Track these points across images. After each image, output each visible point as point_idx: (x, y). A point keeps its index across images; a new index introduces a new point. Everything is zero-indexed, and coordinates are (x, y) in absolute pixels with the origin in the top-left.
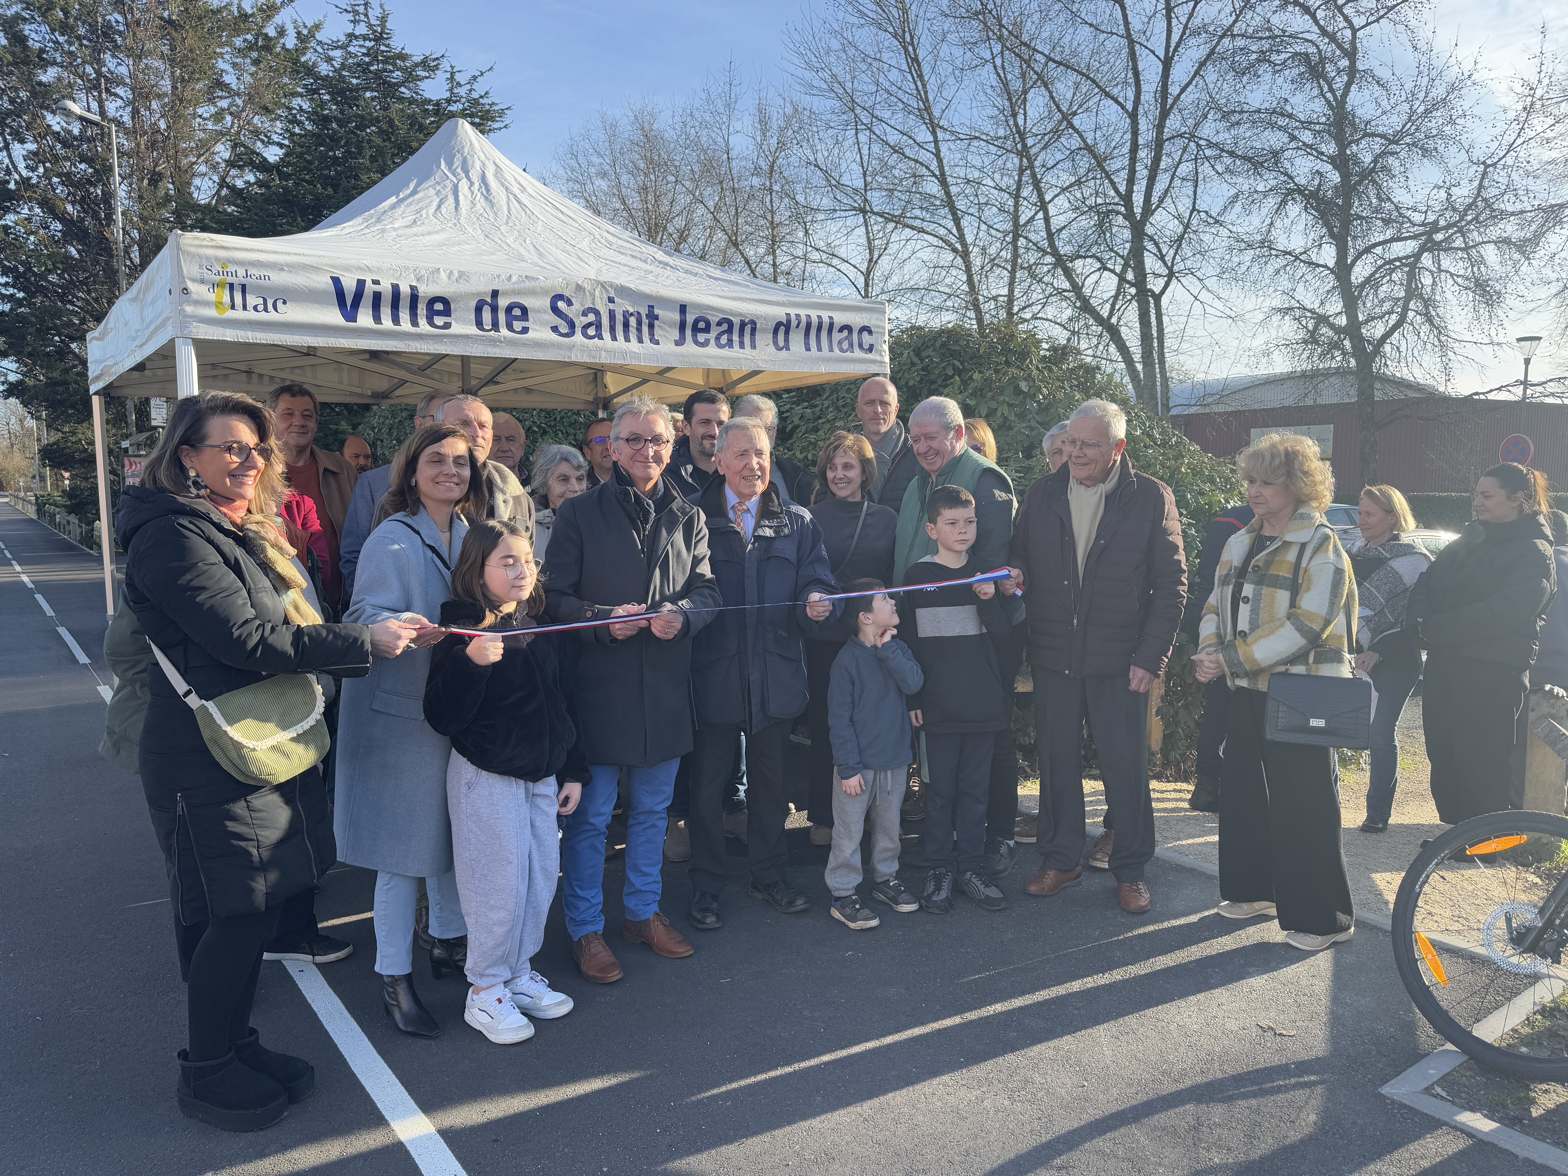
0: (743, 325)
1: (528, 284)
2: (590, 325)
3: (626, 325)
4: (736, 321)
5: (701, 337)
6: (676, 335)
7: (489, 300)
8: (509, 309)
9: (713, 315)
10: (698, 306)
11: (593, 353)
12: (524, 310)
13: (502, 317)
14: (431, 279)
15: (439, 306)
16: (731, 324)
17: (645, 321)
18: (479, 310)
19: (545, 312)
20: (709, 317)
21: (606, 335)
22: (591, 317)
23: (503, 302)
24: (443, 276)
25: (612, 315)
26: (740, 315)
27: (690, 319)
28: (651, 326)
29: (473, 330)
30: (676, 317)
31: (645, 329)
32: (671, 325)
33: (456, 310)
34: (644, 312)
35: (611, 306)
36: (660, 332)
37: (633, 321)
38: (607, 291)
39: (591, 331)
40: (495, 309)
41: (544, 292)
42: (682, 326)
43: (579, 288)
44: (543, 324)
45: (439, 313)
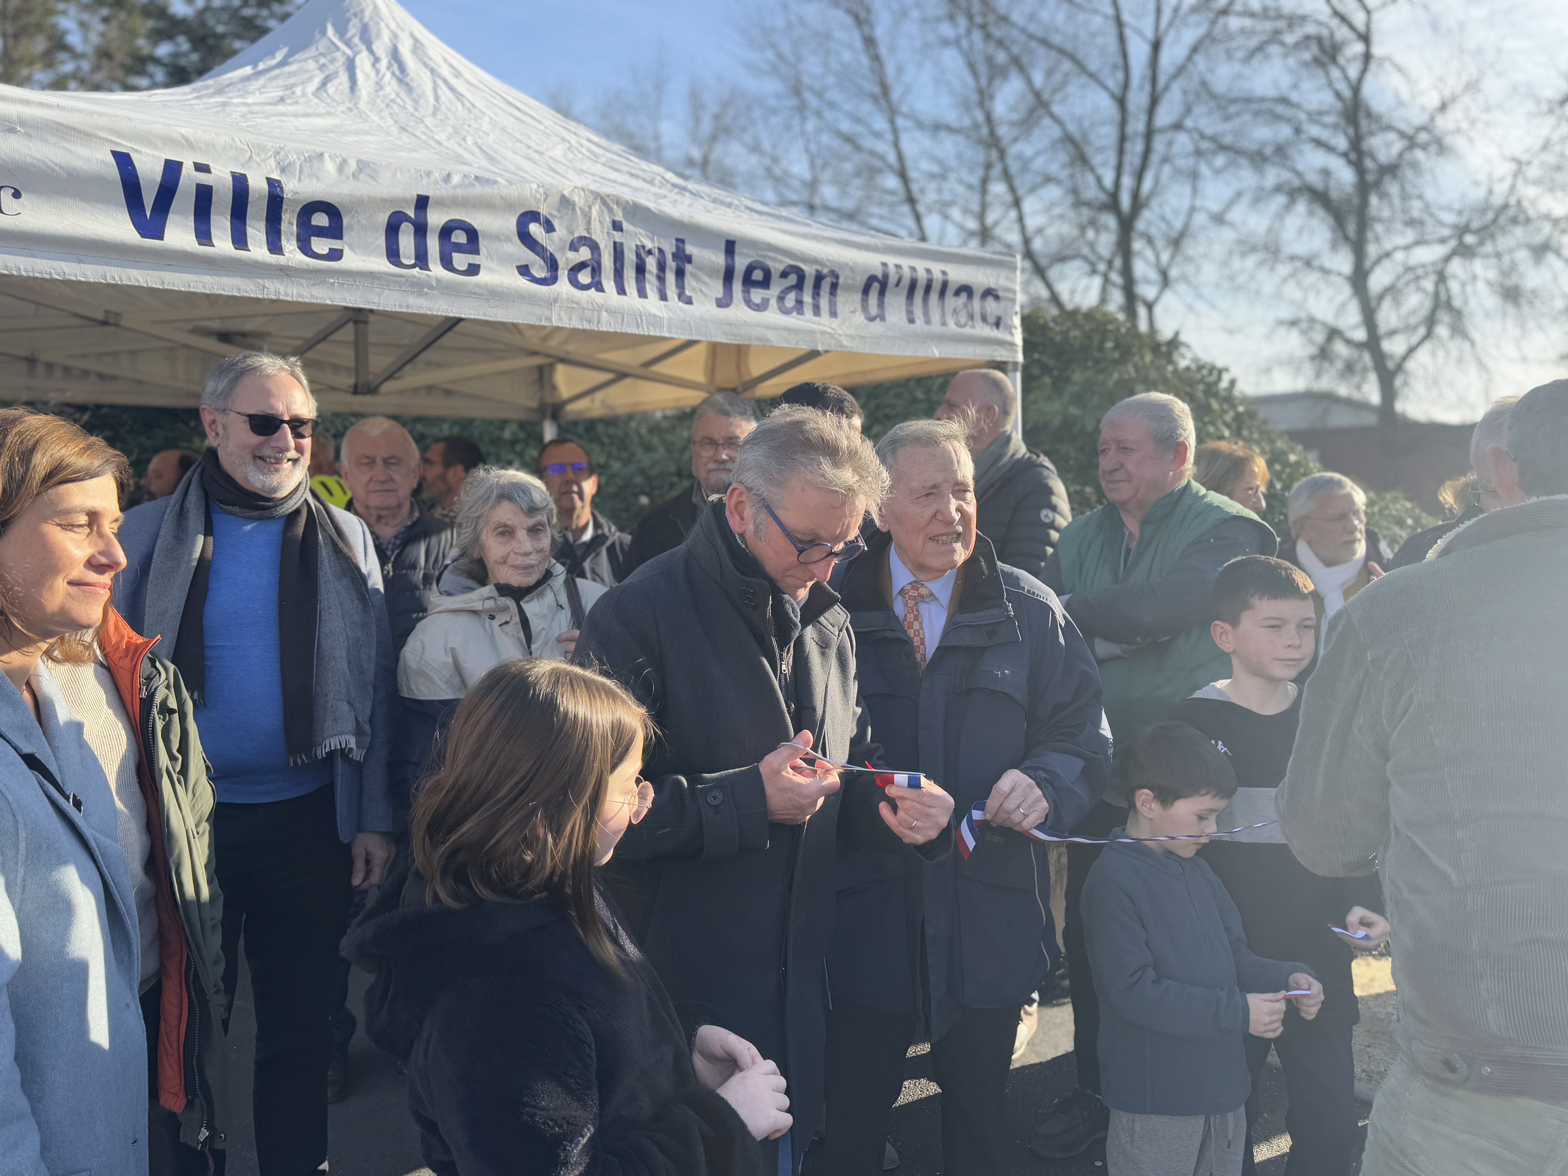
0: (819, 278)
1: (478, 190)
2: (582, 266)
3: (641, 270)
4: (809, 270)
5: (757, 295)
6: (717, 289)
7: (411, 214)
8: (446, 232)
9: (774, 260)
10: (753, 244)
11: (588, 314)
12: (473, 234)
13: (433, 244)
14: (306, 170)
15: (320, 220)
16: (801, 276)
17: (671, 264)
18: (392, 230)
19: (508, 239)
20: (770, 264)
21: (609, 284)
22: (584, 254)
23: (436, 219)
24: (330, 167)
25: (618, 252)
27: (741, 263)
28: (680, 274)
29: (382, 264)
30: (719, 259)
31: (670, 277)
32: (711, 272)
33: (351, 227)
34: (669, 249)
35: (617, 236)
36: (694, 283)
37: (651, 264)
38: (610, 210)
39: (584, 277)
40: (421, 230)
41: (507, 205)
42: (728, 276)
43: (565, 202)
44: (505, 260)
45: (321, 232)
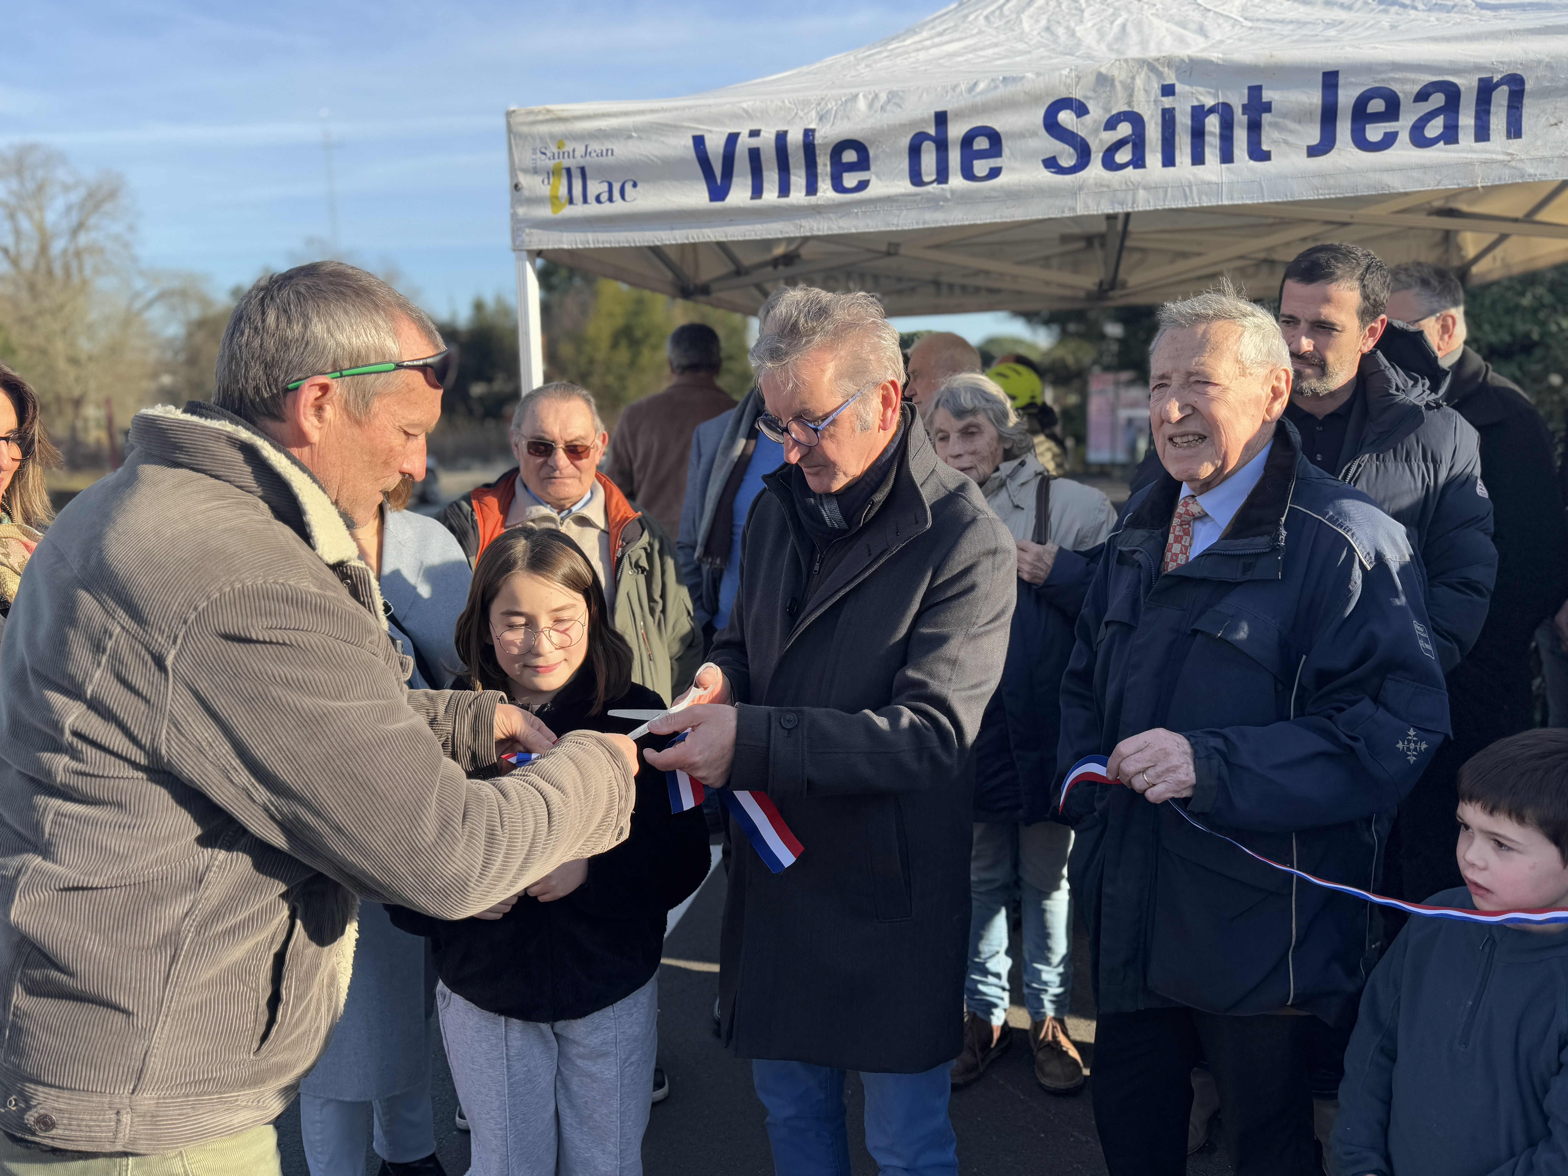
0: (1486, 90)
1: (1002, 91)
2: (1119, 145)
3: (1198, 134)
4: (1467, 84)
5: (1374, 132)
6: (1314, 135)
7: (932, 131)
8: (967, 141)
9: (1403, 81)
10: (1368, 68)
11: (1120, 195)
12: (995, 138)
13: (955, 157)
14: (840, 113)
15: (850, 156)
16: (1452, 94)
17: (1241, 119)
18: (915, 151)
19: (1034, 134)
20: (1396, 87)
21: (1154, 157)
22: (1124, 129)
23: (956, 131)
24: (862, 104)
25: (1168, 118)
26: (1478, 68)
27: (1346, 97)
28: (1254, 128)
29: (904, 186)
30: (1314, 98)
31: (1241, 136)
32: (1301, 116)
33: (877, 157)
34: (1237, 100)
35: (1167, 102)
36: (1276, 135)
37: (1212, 123)
38: (1160, 75)
39: (1123, 156)
40: (942, 145)
41: (1033, 99)
42: (1329, 116)
43: (1103, 80)
44: (1028, 156)
45: (852, 167)
